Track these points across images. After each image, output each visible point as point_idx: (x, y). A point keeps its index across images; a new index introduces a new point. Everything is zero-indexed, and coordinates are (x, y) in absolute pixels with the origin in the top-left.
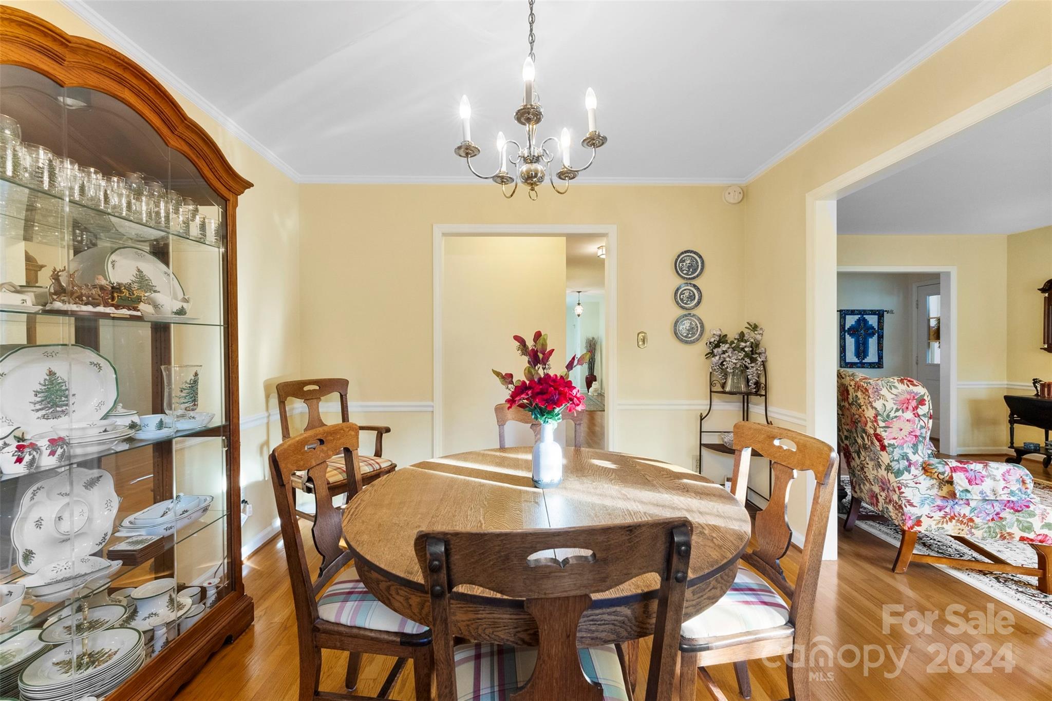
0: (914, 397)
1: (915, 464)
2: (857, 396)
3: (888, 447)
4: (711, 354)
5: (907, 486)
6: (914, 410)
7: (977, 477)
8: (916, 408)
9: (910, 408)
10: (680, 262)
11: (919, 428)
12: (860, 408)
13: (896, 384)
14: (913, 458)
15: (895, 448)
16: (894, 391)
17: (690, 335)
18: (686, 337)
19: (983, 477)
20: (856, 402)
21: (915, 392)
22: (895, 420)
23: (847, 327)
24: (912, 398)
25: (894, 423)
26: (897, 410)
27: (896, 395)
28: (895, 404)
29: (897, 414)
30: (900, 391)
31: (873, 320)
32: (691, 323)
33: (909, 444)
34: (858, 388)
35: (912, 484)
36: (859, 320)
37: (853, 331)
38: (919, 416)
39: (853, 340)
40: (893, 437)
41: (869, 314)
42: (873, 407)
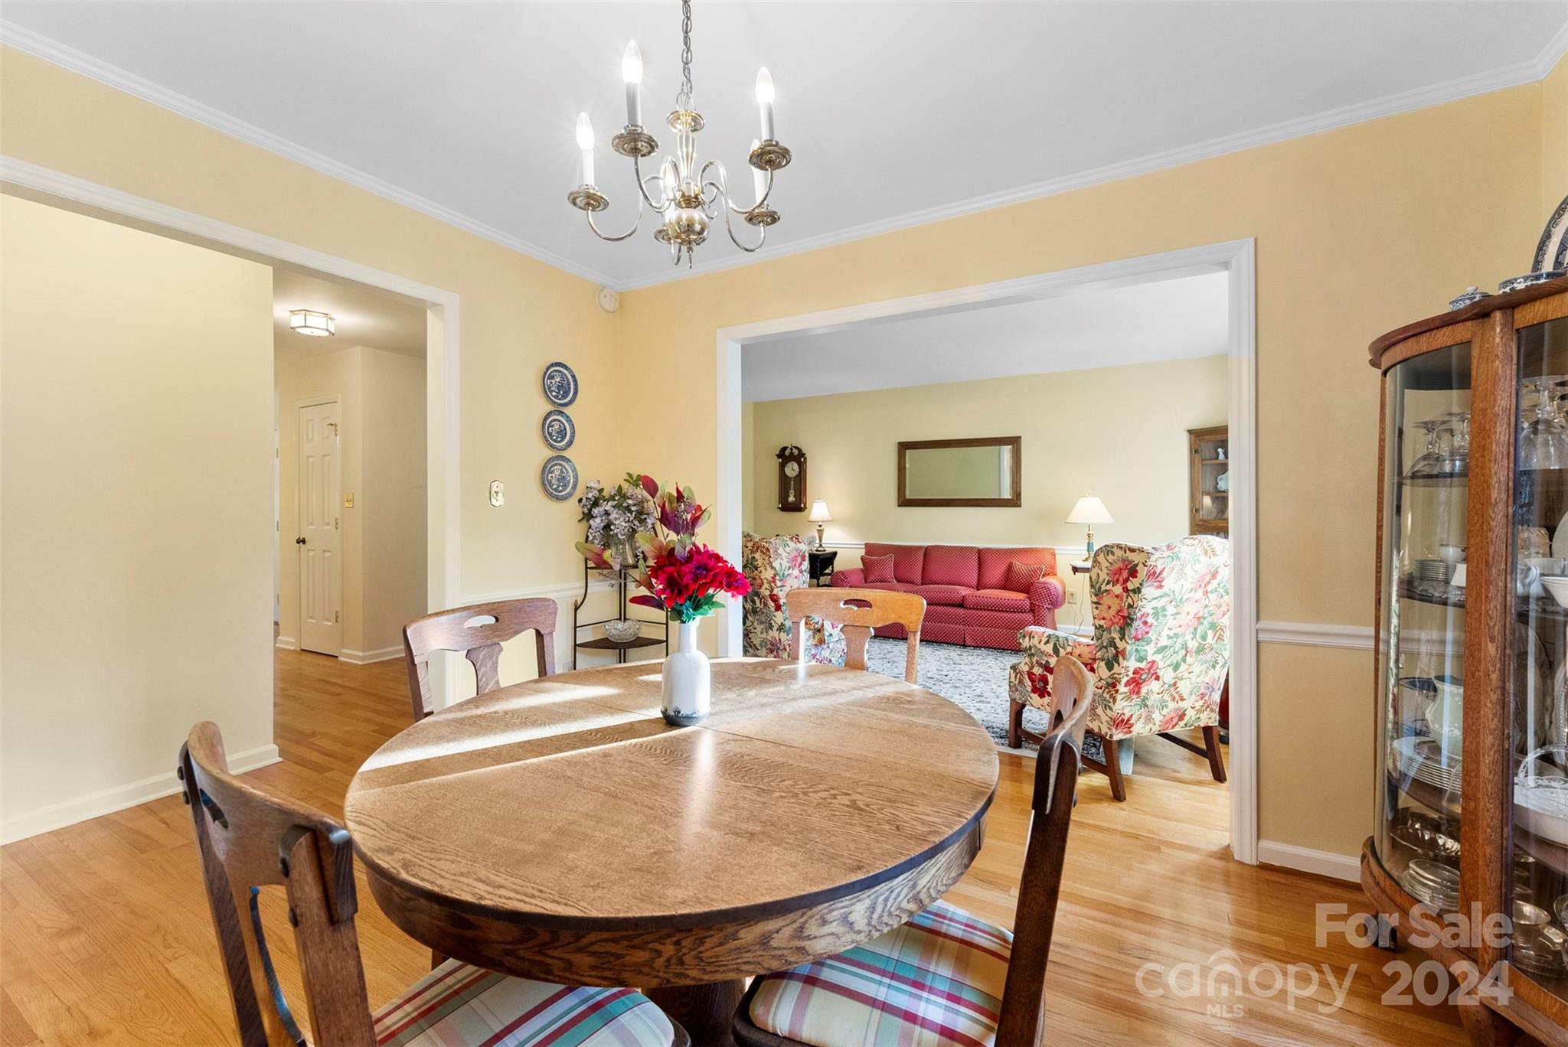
2: (754, 558)
4: (588, 516)
10: (548, 378)
12: (756, 569)
13: (789, 542)
16: (787, 549)
17: (561, 488)
18: (556, 490)
20: (752, 564)
26: (789, 568)
32: (561, 470)
34: (758, 548)
42: (772, 567)
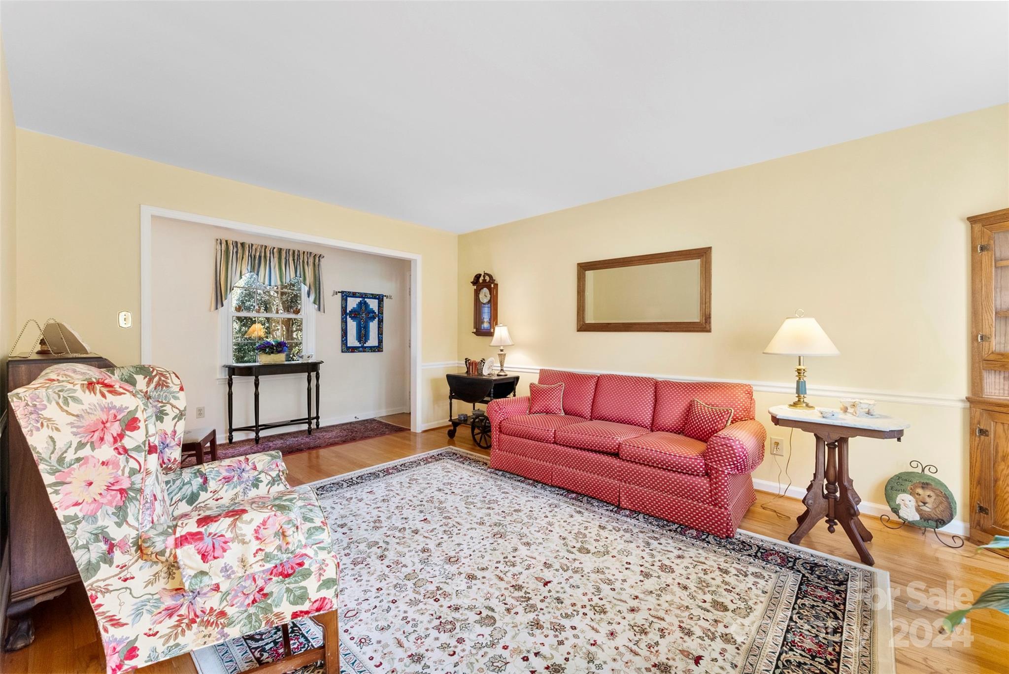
0: (115, 416)
1: (122, 545)
3: (65, 523)
5: (108, 591)
6: (115, 441)
7: (216, 546)
8: (121, 436)
9: (108, 438)
11: (126, 474)
13: (79, 394)
14: (117, 534)
15: (79, 522)
16: (74, 408)
19: (225, 542)
21: (118, 405)
22: (75, 466)
23: (349, 310)
24: (111, 418)
25: (75, 474)
26: (81, 446)
27: (77, 416)
28: (75, 434)
29: (81, 454)
30: (86, 406)
31: (373, 304)
33: (108, 507)
35: (117, 583)
36: (360, 303)
37: (354, 314)
38: (126, 451)
39: (354, 324)
40: (74, 501)
41: (370, 298)
